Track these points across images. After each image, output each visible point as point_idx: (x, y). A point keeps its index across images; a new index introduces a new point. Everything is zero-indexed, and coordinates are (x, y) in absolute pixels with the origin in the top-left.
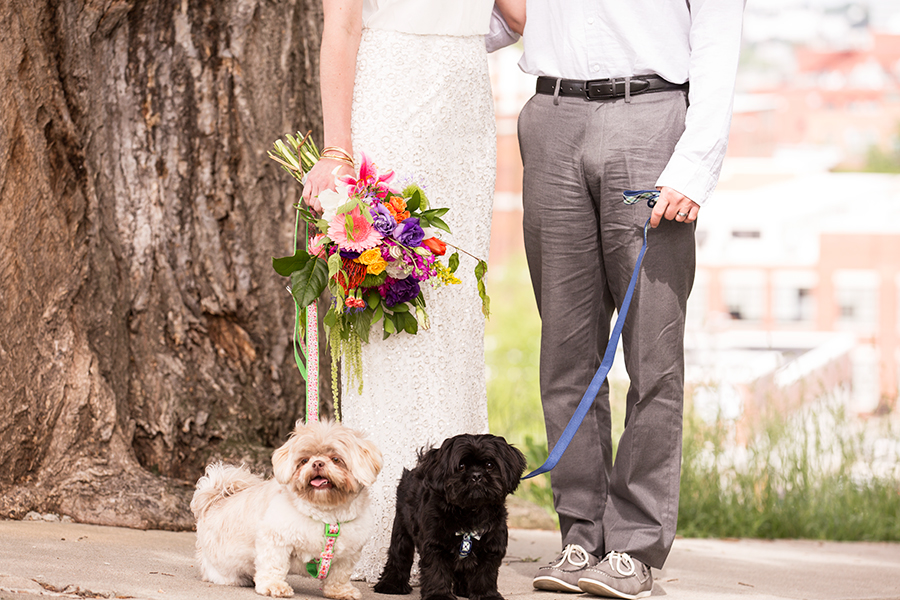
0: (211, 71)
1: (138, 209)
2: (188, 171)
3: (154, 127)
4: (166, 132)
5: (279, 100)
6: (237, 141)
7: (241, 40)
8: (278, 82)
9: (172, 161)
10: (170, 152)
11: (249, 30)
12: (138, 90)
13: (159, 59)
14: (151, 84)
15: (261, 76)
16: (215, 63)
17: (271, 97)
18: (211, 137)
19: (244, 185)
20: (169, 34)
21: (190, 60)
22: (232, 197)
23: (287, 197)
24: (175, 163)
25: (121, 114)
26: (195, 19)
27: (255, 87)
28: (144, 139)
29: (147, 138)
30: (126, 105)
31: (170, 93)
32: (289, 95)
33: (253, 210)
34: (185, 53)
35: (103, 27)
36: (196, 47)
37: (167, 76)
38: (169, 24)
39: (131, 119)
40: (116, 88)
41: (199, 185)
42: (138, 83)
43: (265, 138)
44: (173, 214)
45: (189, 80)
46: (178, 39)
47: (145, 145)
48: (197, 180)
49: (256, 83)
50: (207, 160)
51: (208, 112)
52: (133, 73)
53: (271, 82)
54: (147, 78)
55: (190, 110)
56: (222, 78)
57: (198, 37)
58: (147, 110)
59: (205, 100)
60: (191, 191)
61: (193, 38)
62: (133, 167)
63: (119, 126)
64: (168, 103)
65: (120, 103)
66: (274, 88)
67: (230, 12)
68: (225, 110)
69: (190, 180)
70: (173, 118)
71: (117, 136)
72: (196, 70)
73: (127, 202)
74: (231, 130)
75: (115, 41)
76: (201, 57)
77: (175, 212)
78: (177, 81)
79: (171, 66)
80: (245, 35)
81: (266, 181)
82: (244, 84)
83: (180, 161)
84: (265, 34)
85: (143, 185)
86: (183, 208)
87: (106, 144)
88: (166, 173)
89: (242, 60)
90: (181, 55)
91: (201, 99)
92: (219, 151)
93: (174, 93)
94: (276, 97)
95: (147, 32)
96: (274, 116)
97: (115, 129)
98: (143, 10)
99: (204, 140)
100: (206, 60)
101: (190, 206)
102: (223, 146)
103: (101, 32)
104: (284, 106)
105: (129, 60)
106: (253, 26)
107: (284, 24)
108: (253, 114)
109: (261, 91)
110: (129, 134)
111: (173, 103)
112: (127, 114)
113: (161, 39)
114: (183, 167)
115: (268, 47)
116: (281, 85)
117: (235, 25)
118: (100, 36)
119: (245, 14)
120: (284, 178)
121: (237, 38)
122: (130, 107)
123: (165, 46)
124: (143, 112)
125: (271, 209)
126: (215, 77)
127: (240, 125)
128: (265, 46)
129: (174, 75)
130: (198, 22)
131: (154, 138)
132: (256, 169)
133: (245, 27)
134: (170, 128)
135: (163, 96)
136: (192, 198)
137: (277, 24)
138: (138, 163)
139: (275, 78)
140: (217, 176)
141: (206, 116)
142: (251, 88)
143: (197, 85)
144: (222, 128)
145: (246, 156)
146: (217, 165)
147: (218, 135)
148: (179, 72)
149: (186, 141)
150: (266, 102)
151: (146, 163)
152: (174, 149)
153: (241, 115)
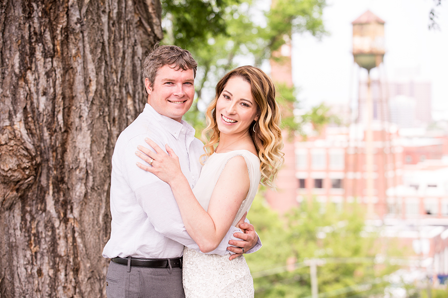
0: (64, 225)
1: (27, 294)
2: (53, 274)
3: (36, 253)
4: (42, 255)
5: (99, 238)
6: (78, 259)
7: (78, 209)
8: (98, 229)
9: (46, 269)
10: (45, 265)
11: (83, 204)
12: (27, 235)
13: (38, 218)
14: (34, 231)
15: (89, 227)
16: (66, 220)
17: (95, 237)
18: (65, 257)
19: (81, 282)
20: (43, 206)
21: (54, 219)
22: (75, 288)
23: (103, 287)
24: (47, 270)
25: (18, 247)
26: (56, 198)
27: (87, 232)
28: (30, 259)
29: (32, 258)
30: (21, 242)
31: (44, 235)
32: (104, 236)
33: (86, 294)
34: (51, 216)
35: (4, 205)
36: (57, 212)
37: (43, 227)
38: (43, 201)
39: (23, 249)
40: (15, 234)
41: (59, 281)
42: (27, 231)
43: (92, 258)
44: (46, 296)
45: (53, 229)
46: (48, 208)
47: (31, 262)
48: (58, 278)
49: (86, 230)
50: (63, 269)
51: (63, 245)
52: (24, 226)
53: (95, 229)
54: (31, 228)
55: (54, 244)
56: (69, 228)
57: (57, 208)
58: (31, 244)
59: (62, 239)
60: (55, 284)
61: (55, 208)
62: (24, 273)
63: (17, 253)
64: (43, 240)
65: (17, 241)
66: (96, 232)
67: (72, 195)
68: (71, 244)
69: (54, 279)
70: (46, 248)
71: (15, 258)
72: (57, 224)
73: (21, 291)
74: (74, 254)
75: (14, 211)
76: (59, 218)
77: (47, 294)
78: (47, 229)
79: (44, 222)
80: (80, 207)
81: (92, 279)
82: (79, 231)
83: (49, 269)
84: (91, 206)
85: (29, 283)
86: (52, 292)
87: (8, 263)
88: (43, 275)
89: (78, 219)
90: (49, 216)
91: (59, 238)
92: (68, 264)
93: (45, 235)
94: (97, 237)
95: (30, 206)
96: (96, 246)
97: (14, 255)
98: (28, 195)
99: (61, 259)
100: (61, 219)
101: (55, 291)
102: (70, 262)
103: (4, 208)
104: (101, 241)
105: (22, 220)
106: (85, 202)
107: (101, 200)
108: (85, 246)
109: (89, 234)
110: (22, 257)
111: (45, 240)
112: (21, 247)
113: (39, 209)
114: (51, 272)
115: (93, 212)
116: (100, 231)
117: (75, 202)
118: (3, 210)
119: (80, 196)
120: (102, 277)
121: (76, 208)
122: (22, 243)
123: (41, 212)
124: (30, 245)
125: (95, 293)
126: (66, 227)
127: (79, 251)
128: (91, 211)
129: (46, 226)
130: (57, 200)
131: (36, 258)
132: (87, 273)
133: (79, 203)
134: (44, 253)
135: (40, 237)
136: (56, 287)
137: (97, 200)
138: (27, 271)
139: (97, 227)
140: (68, 277)
141: (62, 247)
142: (84, 233)
143: (57, 231)
144: (70, 253)
145: (82, 267)
146: (68, 271)
147: (68, 256)
148: (48, 225)
149: (53, 259)
150: (92, 239)
151: (31, 271)
152: (46, 263)
153: (79, 246)
